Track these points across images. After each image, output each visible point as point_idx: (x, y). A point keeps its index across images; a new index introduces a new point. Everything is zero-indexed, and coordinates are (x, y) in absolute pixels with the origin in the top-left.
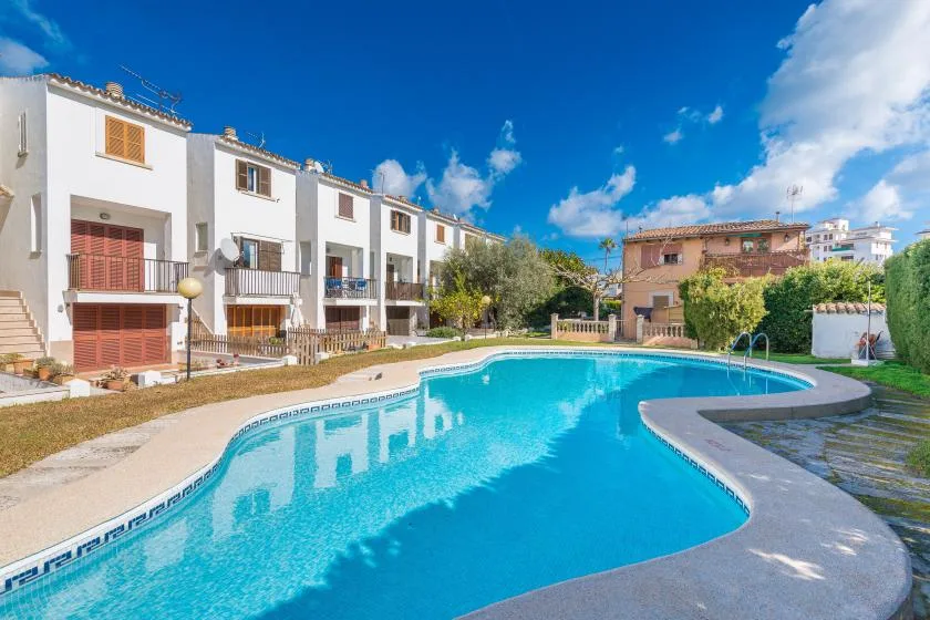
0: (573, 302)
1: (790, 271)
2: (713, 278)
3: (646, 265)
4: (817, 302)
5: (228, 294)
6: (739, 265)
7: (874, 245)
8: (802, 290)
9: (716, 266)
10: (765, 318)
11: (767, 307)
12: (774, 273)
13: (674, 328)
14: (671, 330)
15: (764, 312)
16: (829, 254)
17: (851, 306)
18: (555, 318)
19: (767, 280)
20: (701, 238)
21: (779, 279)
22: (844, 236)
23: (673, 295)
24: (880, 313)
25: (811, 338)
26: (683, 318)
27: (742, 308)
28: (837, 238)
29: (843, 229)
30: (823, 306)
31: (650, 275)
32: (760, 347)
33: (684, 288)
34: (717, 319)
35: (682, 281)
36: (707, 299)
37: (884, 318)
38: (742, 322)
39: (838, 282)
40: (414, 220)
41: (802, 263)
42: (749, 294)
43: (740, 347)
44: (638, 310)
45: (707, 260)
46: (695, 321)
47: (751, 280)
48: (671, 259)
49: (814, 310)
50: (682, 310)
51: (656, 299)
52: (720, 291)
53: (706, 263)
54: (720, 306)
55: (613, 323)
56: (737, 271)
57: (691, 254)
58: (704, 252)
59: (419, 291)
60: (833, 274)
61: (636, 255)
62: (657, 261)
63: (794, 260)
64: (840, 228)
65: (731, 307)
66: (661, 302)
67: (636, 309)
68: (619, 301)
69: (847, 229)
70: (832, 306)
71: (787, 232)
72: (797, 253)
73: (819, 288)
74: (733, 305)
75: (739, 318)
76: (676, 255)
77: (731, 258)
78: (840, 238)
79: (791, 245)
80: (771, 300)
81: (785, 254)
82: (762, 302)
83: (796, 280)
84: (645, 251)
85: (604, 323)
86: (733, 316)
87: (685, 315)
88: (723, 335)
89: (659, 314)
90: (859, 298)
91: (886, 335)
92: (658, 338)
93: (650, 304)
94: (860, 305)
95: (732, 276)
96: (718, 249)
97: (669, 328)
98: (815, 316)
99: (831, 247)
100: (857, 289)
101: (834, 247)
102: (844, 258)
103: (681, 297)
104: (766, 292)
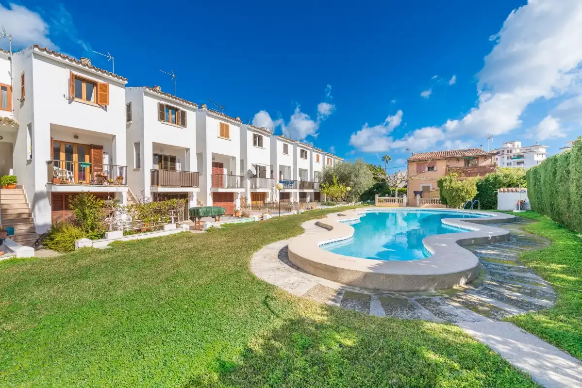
0: (380, 189)
1: (487, 175)
2: (453, 178)
3: (419, 171)
4: (500, 188)
5: (252, 188)
6: (464, 172)
7: (535, 156)
8: (493, 183)
9: (454, 172)
10: (477, 195)
11: (478, 190)
12: (481, 175)
13: (434, 200)
14: (433, 201)
15: (477, 192)
16: (510, 161)
17: (514, 189)
18: (377, 197)
19: (478, 178)
20: (446, 159)
21: (483, 178)
22: (518, 151)
23: (433, 186)
24: (525, 191)
25: (497, 203)
26: (439, 195)
27: (467, 190)
28: (514, 152)
29: (517, 147)
30: (502, 189)
31: (422, 177)
32: (475, 207)
33: (440, 183)
34: (456, 195)
35: (439, 179)
36: (452, 187)
37: (526, 194)
38: (467, 196)
39: (509, 179)
40: (308, 152)
41: (492, 171)
42: (470, 185)
43: (467, 207)
44: (416, 193)
45: (449, 170)
46: (446, 196)
47: (471, 178)
48: (431, 169)
49: (498, 191)
50: (439, 192)
51: (424, 187)
52: (457, 184)
53: (449, 171)
54: (458, 190)
55: (405, 198)
56: (463, 174)
57: (441, 167)
58: (447, 166)
59: (311, 185)
60: (506, 176)
61: (414, 167)
62: (424, 169)
63: (489, 169)
64: (516, 146)
65: (462, 191)
66: (426, 189)
67: (415, 192)
68: (405, 189)
69: (520, 147)
70: (506, 189)
71: (486, 157)
72: (491, 166)
73: (500, 182)
74: (463, 189)
75: (466, 195)
76: (433, 167)
77: (460, 169)
78: (516, 152)
79: (487, 163)
80: (479, 187)
81: (485, 167)
82: (476, 188)
83: (490, 178)
84: (419, 166)
85: (400, 198)
86: (463, 194)
87: (441, 194)
88: (459, 202)
89: (425, 194)
90: (518, 186)
91: (528, 201)
92: (426, 205)
93: (421, 190)
94: (518, 189)
95: (461, 176)
96: (454, 164)
97: (432, 200)
98: (499, 194)
99: (511, 157)
100: (517, 182)
101: (512, 157)
102: (518, 163)
103: (438, 186)
104: (477, 184)
